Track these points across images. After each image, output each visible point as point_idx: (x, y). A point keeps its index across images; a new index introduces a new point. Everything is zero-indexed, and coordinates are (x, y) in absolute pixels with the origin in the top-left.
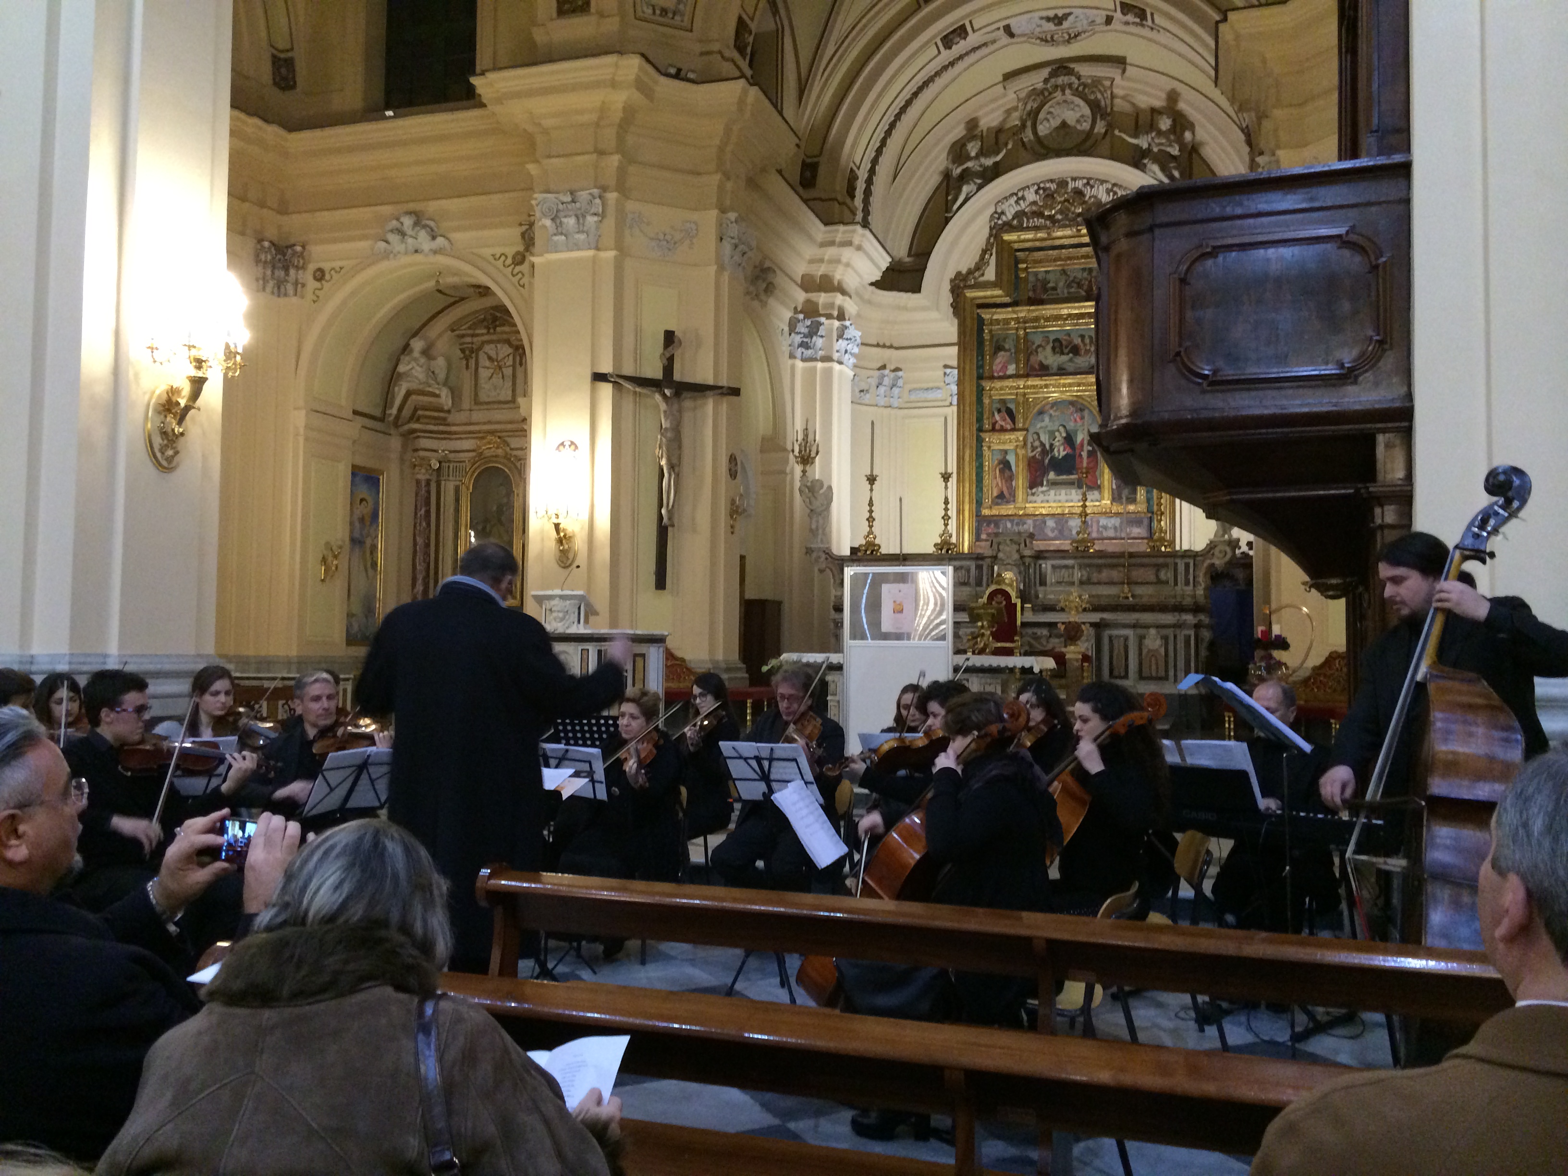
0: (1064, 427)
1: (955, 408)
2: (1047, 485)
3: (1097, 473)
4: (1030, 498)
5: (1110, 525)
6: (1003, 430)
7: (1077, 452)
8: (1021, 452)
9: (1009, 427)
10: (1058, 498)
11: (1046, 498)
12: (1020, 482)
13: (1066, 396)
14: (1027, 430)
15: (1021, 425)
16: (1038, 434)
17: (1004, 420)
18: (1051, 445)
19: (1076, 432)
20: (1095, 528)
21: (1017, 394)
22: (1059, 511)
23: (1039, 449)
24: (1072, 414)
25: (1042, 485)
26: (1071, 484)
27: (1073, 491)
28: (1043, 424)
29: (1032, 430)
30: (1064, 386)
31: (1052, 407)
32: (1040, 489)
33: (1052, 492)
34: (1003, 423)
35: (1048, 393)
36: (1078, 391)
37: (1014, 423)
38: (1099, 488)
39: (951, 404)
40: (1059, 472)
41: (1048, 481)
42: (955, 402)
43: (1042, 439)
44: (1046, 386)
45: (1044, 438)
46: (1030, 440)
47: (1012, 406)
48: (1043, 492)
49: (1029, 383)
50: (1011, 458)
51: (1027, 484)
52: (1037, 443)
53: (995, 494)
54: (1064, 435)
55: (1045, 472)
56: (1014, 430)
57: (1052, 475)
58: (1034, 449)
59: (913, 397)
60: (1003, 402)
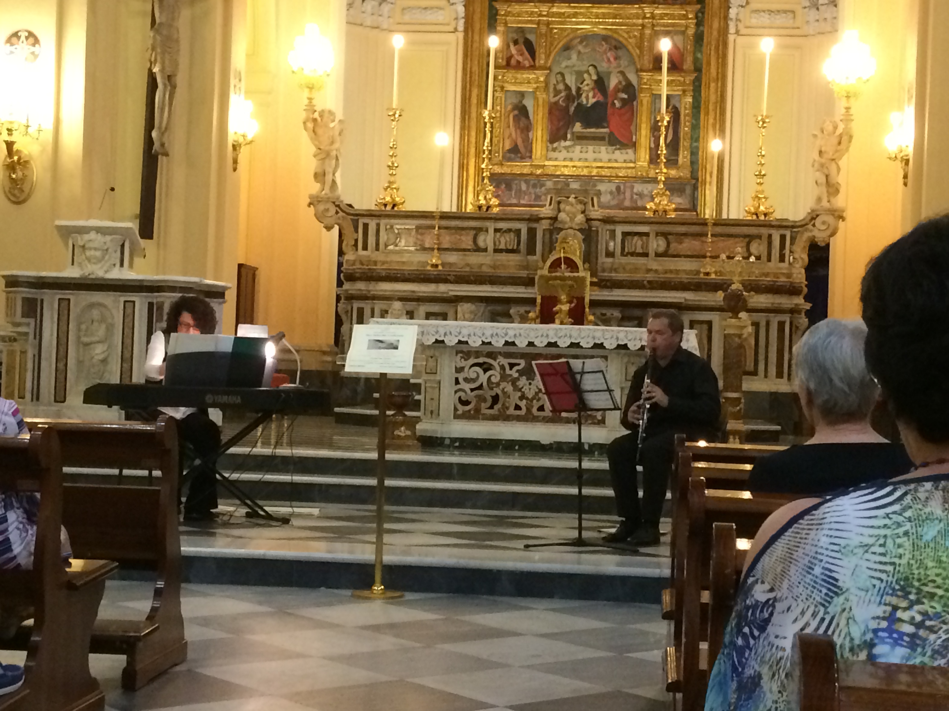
0: (595, 67)
1: (461, 35)
2: (572, 140)
3: (633, 128)
4: (552, 154)
5: (646, 192)
6: (519, 66)
7: (610, 100)
8: (542, 96)
9: (527, 64)
10: (583, 156)
11: (570, 155)
12: (539, 133)
13: (599, 29)
14: (550, 69)
15: (542, 62)
16: (563, 75)
17: (522, 55)
18: (579, 89)
19: (609, 74)
20: (628, 194)
21: (539, 23)
22: (585, 172)
23: (563, 94)
24: (605, 53)
25: (565, 139)
26: (600, 139)
27: (603, 148)
28: (569, 63)
29: (556, 70)
30: (597, 16)
31: (581, 42)
32: (563, 143)
33: (578, 148)
34: (520, 59)
35: (578, 23)
36: (613, 24)
37: (534, 59)
38: (634, 145)
39: (456, 30)
40: (587, 124)
41: (573, 133)
42: (461, 27)
43: (568, 81)
44: (575, 15)
45: (571, 80)
46: (553, 81)
47: (531, 37)
48: (566, 148)
49: (555, 10)
50: (529, 103)
51: (546, 137)
52: (561, 87)
53: (507, 147)
54: (595, 77)
55: (570, 124)
56: (533, 67)
57: (578, 127)
58: (557, 92)
59: (407, 18)
60: (521, 30)
